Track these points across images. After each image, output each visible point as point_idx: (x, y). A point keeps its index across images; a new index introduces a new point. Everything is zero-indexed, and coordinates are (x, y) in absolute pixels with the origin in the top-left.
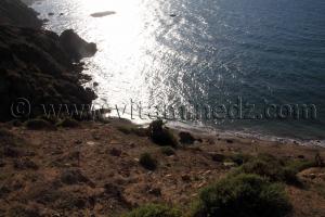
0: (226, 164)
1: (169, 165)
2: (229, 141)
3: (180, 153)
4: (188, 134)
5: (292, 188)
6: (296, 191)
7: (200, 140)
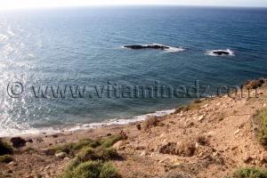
0: (57, 155)
1: (11, 172)
2: (55, 136)
3: (17, 158)
4: (19, 138)
5: (117, 162)
6: (119, 163)
7: (31, 141)
